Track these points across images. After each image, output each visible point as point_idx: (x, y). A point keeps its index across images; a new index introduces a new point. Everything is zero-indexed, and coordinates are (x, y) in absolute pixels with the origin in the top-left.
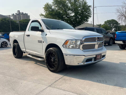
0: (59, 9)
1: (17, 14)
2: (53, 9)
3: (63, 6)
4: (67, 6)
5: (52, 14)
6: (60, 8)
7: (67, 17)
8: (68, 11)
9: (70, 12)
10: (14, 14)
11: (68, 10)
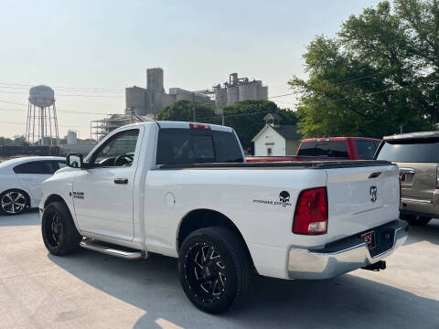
0: (368, 55)
1: (230, 86)
2: (340, 58)
3: (383, 42)
4: (403, 42)
5: (334, 75)
6: (371, 51)
7: (402, 84)
8: (407, 60)
9: (415, 61)
10: (219, 86)
11: (408, 56)
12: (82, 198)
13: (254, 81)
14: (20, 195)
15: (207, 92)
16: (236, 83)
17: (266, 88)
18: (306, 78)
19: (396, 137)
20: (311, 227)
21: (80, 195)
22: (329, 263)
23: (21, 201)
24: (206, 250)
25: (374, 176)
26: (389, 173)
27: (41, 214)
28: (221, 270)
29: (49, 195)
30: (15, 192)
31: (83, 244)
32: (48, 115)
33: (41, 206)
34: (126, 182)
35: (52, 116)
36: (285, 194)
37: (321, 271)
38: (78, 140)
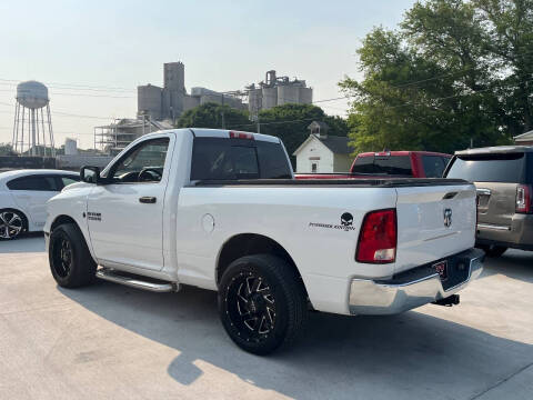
0: (434, 52)
1: (266, 86)
2: (402, 54)
3: (454, 36)
4: (476, 35)
5: (393, 76)
6: (439, 48)
7: (475, 87)
8: (481, 58)
9: (491, 60)
10: (252, 87)
11: (483, 54)
12: (100, 219)
13: (296, 81)
14: (15, 216)
15: (238, 93)
16: (274, 83)
17: (310, 90)
18: (360, 78)
19: (470, 152)
20: (378, 254)
21: (97, 217)
22: (397, 296)
23: (16, 223)
24: (251, 281)
25: (449, 196)
26: (465, 194)
27: (47, 239)
28: (270, 305)
29: (56, 215)
30: (10, 212)
31: (100, 275)
32: (40, 118)
33: (47, 229)
34: (154, 200)
35: (46, 119)
36: (347, 217)
37: (387, 305)
38: (79, 150)
